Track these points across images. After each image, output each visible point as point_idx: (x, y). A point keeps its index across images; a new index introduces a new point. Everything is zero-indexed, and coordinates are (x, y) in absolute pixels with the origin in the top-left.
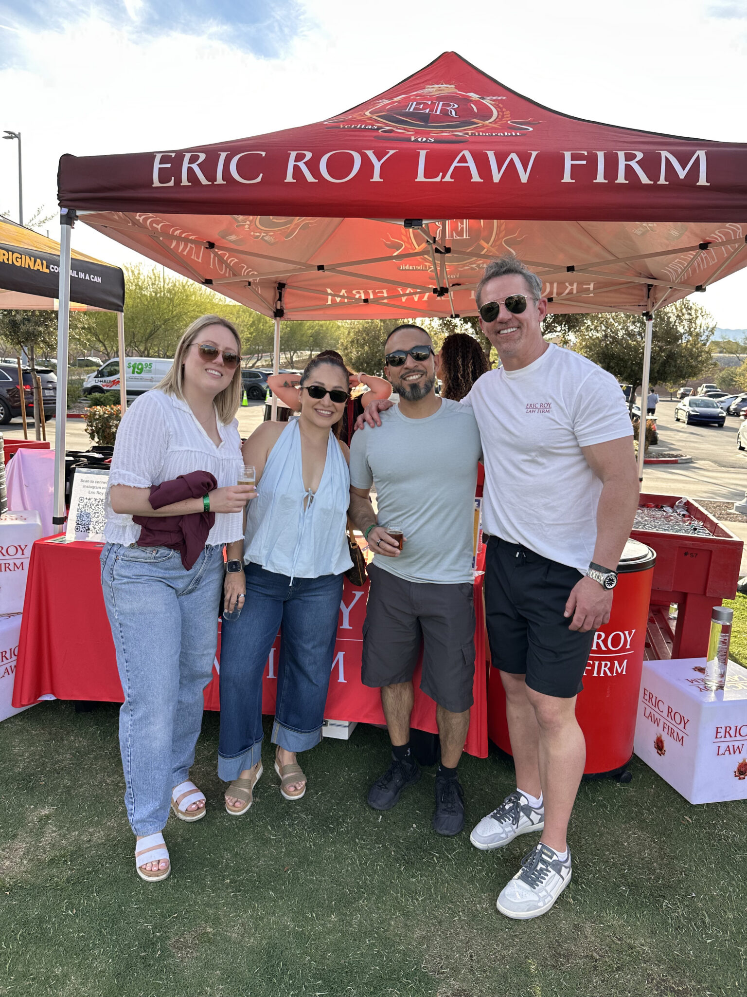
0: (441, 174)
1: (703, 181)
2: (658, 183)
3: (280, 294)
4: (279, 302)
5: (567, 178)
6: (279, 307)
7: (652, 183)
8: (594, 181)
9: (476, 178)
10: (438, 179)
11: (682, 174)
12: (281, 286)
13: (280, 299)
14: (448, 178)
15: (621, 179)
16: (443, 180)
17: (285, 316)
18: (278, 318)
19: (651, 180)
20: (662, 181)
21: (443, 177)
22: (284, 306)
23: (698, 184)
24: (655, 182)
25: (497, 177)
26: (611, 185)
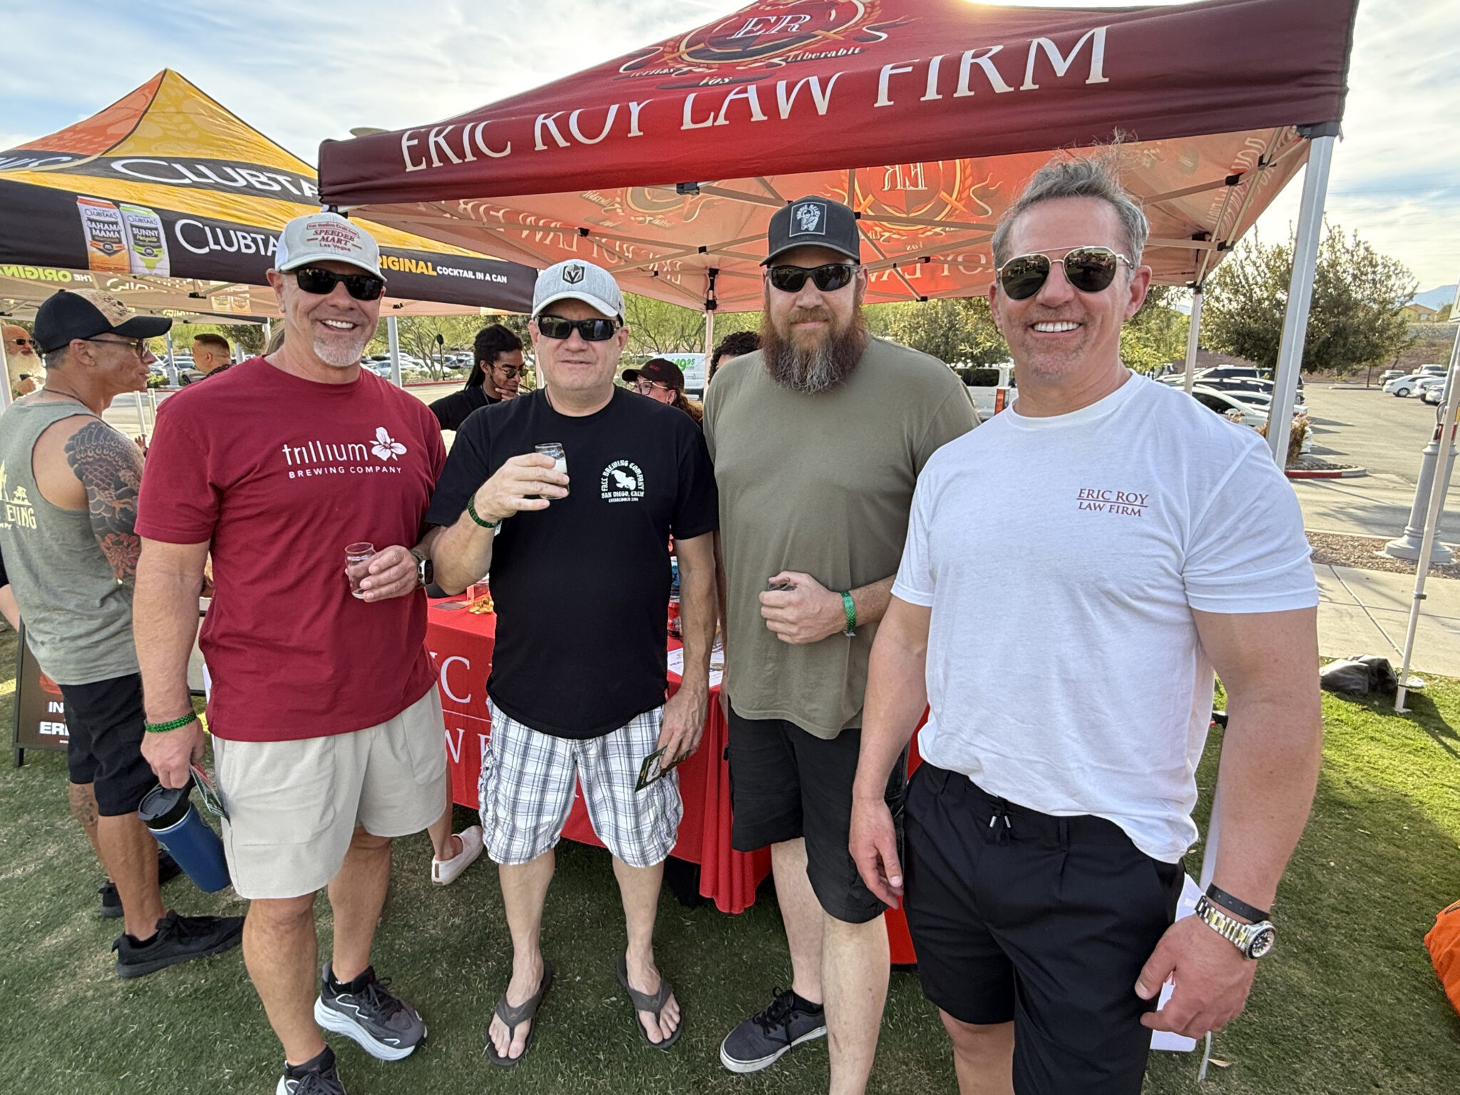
0: (712, 114)
1: (1096, 75)
2: (1022, 88)
3: (712, 282)
4: (711, 292)
5: (883, 101)
6: (711, 298)
7: (1012, 89)
8: (922, 99)
9: (758, 115)
10: (709, 123)
11: (1061, 67)
12: (713, 272)
13: (712, 288)
14: (721, 121)
15: (963, 90)
16: (716, 124)
17: (719, 308)
18: (710, 311)
19: (1010, 86)
20: (1028, 84)
21: (715, 119)
22: (717, 297)
23: (1088, 82)
24: (1017, 89)
25: (785, 109)
26: (949, 105)
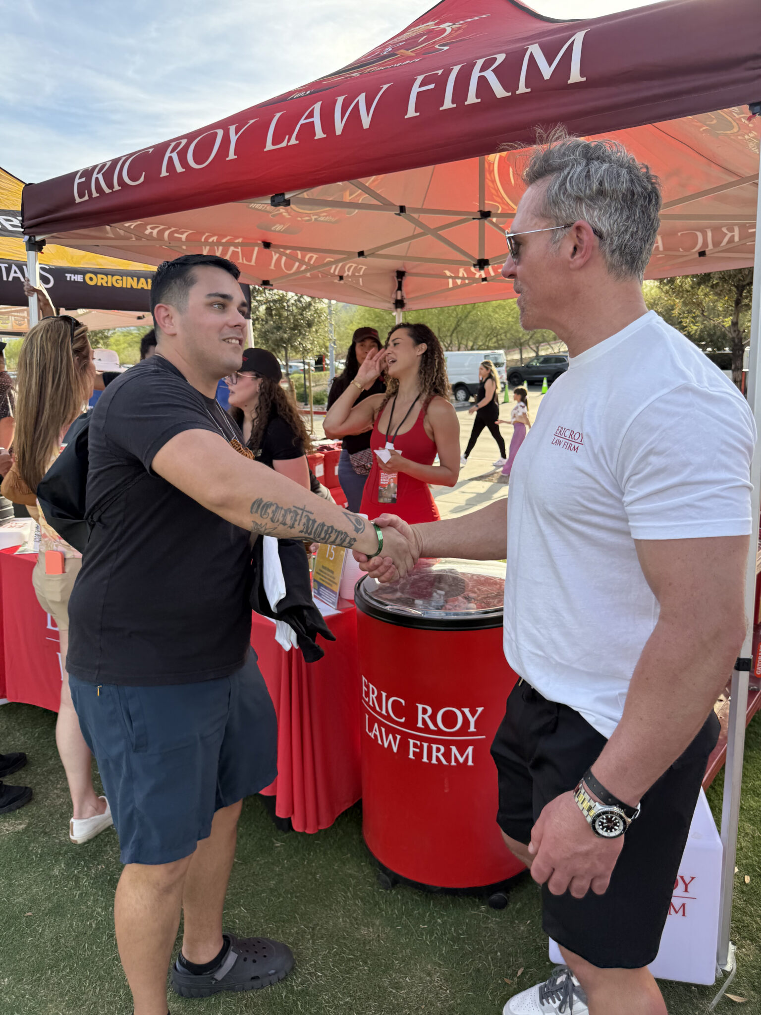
0: (287, 137)
1: (575, 76)
2: (518, 92)
3: (400, 284)
4: (399, 292)
5: (411, 113)
6: (399, 298)
7: (510, 94)
8: (441, 109)
9: (319, 134)
10: (284, 144)
11: (547, 71)
12: (401, 274)
13: (400, 288)
14: (293, 141)
15: (472, 98)
16: (289, 144)
17: (407, 307)
18: (399, 310)
19: (508, 92)
20: (522, 89)
21: (289, 140)
22: (405, 296)
23: (569, 82)
24: (514, 93)
25: (339, 127)
26: (462, 110)
